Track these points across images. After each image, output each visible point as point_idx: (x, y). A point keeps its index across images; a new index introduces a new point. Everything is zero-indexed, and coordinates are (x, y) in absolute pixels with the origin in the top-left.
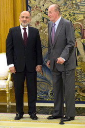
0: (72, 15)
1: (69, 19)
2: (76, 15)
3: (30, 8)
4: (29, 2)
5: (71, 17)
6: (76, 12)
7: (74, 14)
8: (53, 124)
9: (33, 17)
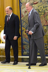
0: (45, 7)
1: (43, 9)
2: (47, 7)
3: (22, 3)
4: (21, 0)
5: (45, 9)
6: (47, 6)
7: (46, 7)
8: (35, 68)
9: (23, 9)
